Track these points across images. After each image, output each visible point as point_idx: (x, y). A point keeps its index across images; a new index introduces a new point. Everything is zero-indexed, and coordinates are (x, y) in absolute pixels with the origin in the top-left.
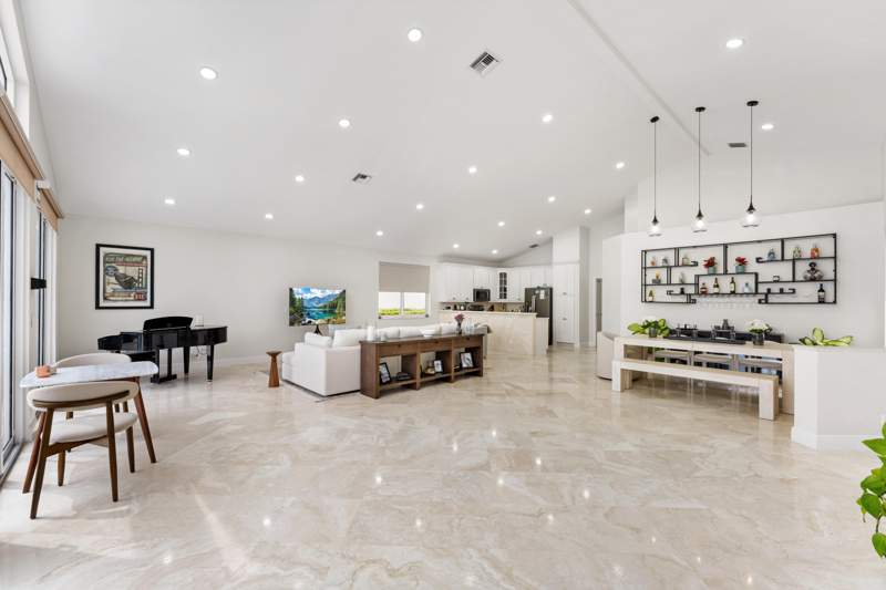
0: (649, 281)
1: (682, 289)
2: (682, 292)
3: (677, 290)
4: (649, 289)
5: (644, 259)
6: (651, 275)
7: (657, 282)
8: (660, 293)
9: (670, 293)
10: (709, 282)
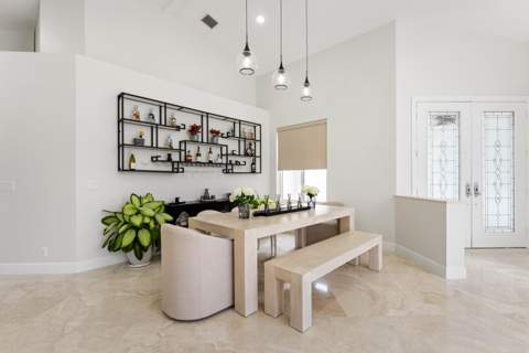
0: (128, 140)
1: (169, 155)
2: (169, 159)
3: (163, 156)
4: (127, 152)
5: (120, 108)
6: (131, 133)
7: (138, 143)
8: (143, 159)
9: (155, 159)
10: (192, 149)
